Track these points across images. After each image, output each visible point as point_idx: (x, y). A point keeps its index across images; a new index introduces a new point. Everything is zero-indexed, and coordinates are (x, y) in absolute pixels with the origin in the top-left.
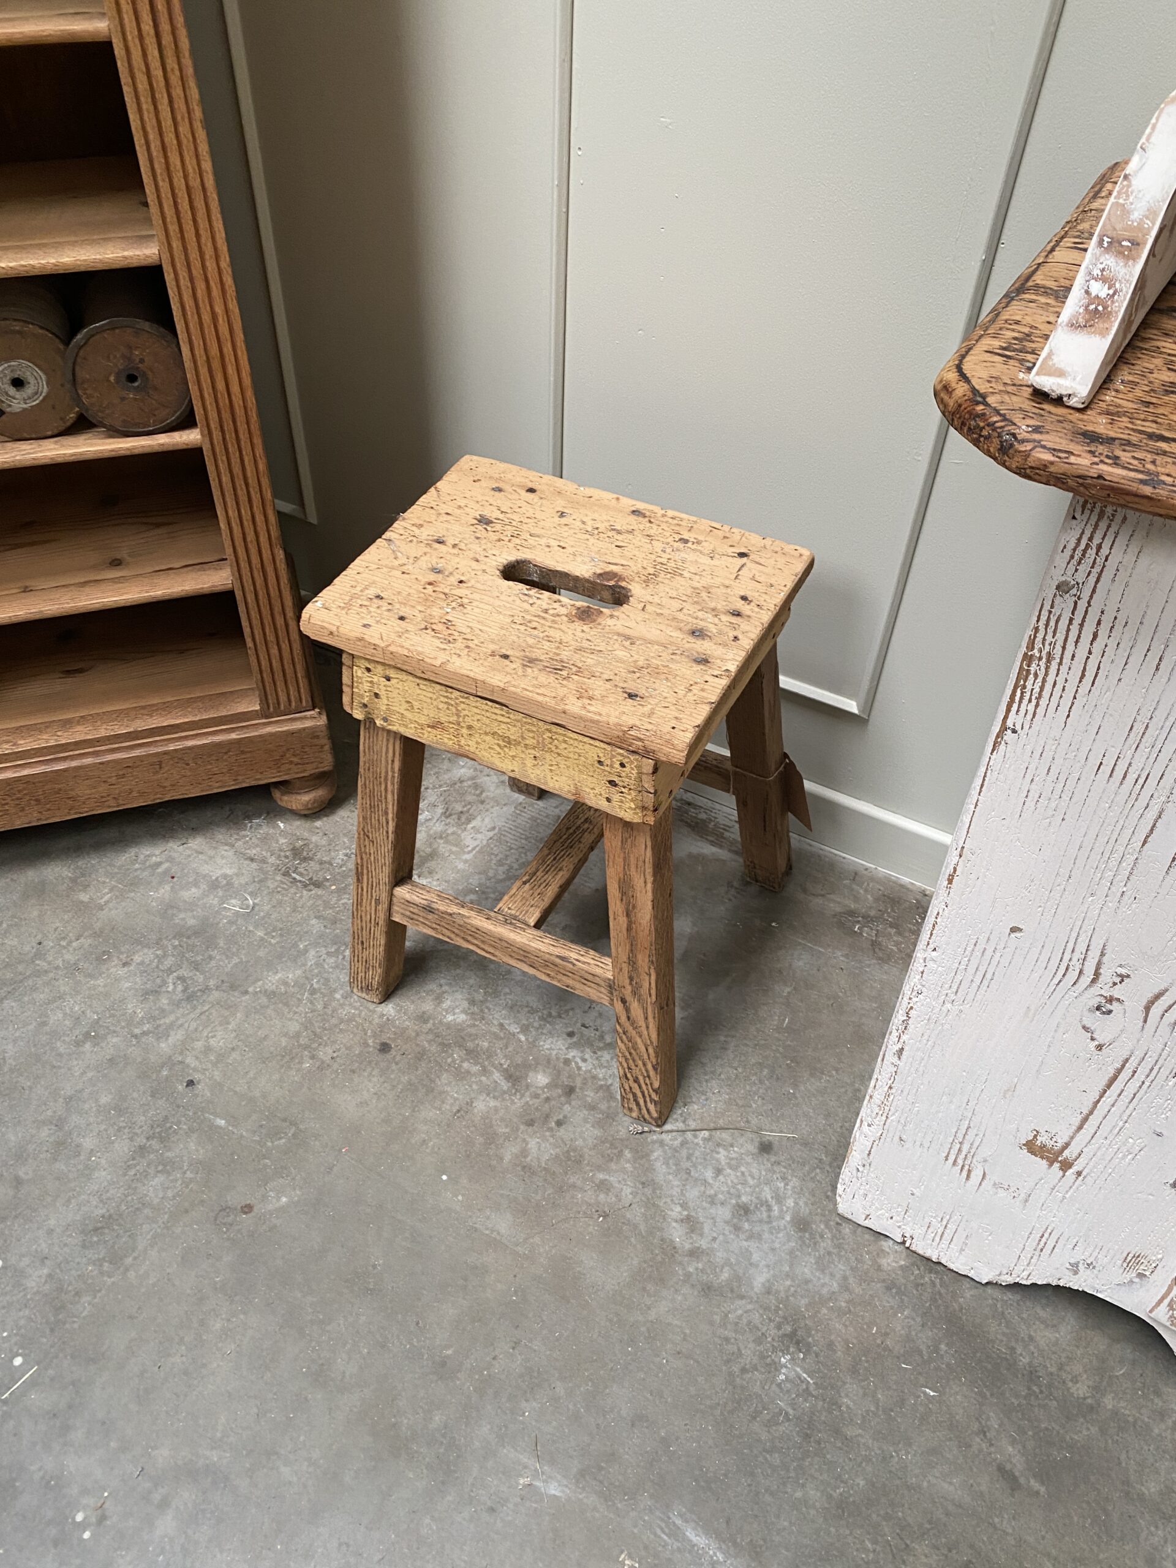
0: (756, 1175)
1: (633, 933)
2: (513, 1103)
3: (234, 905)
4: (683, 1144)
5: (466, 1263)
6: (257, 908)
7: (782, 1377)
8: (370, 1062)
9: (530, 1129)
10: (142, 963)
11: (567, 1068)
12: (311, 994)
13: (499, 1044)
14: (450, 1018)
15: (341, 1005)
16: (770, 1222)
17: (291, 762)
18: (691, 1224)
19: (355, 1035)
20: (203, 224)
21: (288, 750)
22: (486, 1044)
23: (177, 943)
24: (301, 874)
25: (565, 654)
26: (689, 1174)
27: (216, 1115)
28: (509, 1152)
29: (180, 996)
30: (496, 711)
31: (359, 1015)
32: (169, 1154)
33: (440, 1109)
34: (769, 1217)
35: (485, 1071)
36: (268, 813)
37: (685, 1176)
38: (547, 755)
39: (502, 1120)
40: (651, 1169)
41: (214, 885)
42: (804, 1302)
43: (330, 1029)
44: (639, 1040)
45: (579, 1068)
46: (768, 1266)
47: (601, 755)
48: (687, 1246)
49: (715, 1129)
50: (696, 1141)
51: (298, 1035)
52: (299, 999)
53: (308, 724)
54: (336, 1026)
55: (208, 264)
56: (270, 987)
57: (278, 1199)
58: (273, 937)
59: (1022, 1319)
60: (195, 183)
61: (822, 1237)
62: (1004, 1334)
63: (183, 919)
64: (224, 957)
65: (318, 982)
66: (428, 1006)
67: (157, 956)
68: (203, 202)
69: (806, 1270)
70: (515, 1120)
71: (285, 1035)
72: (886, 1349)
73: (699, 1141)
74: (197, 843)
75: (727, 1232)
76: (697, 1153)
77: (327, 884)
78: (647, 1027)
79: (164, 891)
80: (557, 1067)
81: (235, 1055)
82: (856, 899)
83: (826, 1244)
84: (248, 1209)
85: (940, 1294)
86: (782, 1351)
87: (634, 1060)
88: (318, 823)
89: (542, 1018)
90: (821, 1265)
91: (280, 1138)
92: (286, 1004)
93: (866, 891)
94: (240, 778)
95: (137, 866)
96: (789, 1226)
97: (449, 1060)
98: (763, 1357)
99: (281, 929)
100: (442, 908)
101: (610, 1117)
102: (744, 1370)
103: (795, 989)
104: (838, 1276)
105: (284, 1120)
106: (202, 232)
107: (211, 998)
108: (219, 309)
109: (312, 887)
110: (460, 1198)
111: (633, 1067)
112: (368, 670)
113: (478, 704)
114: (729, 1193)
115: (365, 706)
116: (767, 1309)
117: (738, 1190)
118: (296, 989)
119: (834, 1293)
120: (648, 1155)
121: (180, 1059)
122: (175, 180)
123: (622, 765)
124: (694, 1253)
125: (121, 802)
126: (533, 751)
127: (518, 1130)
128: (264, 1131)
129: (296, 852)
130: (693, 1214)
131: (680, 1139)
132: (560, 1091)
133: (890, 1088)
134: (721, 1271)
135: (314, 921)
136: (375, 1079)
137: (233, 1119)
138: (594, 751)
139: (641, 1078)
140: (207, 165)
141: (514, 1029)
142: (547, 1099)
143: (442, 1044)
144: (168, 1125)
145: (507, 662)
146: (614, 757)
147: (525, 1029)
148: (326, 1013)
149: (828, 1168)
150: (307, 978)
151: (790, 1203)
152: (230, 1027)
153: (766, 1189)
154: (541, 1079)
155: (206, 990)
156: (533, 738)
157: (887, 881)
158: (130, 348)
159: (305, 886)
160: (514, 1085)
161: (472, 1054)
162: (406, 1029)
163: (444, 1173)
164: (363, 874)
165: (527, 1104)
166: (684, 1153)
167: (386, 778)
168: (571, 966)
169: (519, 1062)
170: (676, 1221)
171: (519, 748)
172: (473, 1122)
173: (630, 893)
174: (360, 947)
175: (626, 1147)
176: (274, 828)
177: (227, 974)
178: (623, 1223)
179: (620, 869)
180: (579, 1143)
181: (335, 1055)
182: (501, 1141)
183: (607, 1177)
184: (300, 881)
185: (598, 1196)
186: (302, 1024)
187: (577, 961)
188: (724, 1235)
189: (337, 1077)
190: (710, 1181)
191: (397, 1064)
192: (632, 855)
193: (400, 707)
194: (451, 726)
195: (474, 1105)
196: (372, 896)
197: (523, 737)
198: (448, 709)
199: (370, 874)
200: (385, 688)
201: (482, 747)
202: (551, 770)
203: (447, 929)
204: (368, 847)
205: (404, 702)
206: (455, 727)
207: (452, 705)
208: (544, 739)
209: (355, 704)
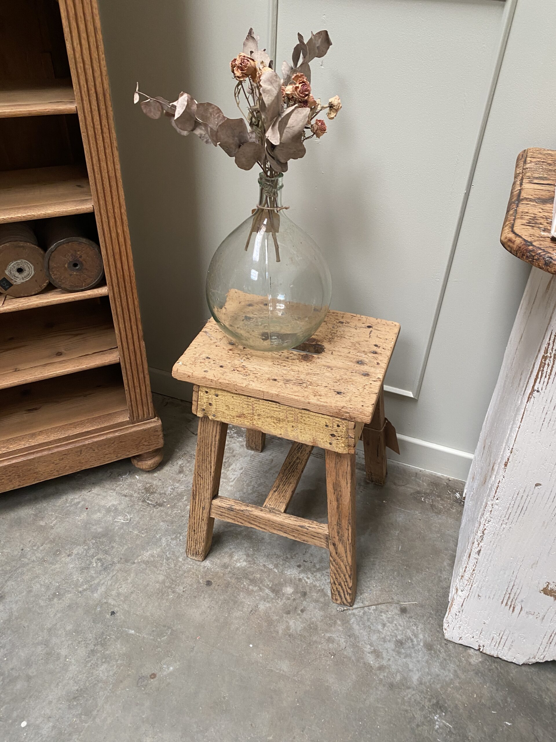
0: (402, 624)
1: (340, 509)
2: (277, 603)
3: (120, 519)
4: (364, 613)
5: (270, 689)
6: (132, 520)
7: (437, 727)
8: (203, 591)
9: (289, 616)
10: (78, 554)
11: (301, 583)
12: (167, 560)
13: (265, 575)
14: (238, 565)
15: (183, 564)
16: (413, 648)
17: (144, 445)
18: (377, 654)
19: (193, 578)
20: (115, 193)
21: (143, 439)
22: (258, 576)
23: (94, 542)
24: (151, 501)
25: (302, 377)
26: (370, 628)
27: (129, 628)
28: (281, 628)
29: (100, 568)
30: (273, 406)
31: (193, 568)
32: (107, 652)
33: (242, 611)
34: (413, 645)
35: (261, 589)
36: (130, 472)
37: (369, 630)
38: (300, 425)
39: (274, 612)
40: (351, 628)
41: (108, 510)
42: (438, 686)
43: (180, 577)
44: (342, 564)
45: (307, 583)
46: (418, 670)
47: (327, 422)
48: (377, 665)
49: (378, 604)
50: (370, 611)
51: (164, 582)
52: (161, 564)
53: (152, 425)
54: (182, 575)
55: (116, 211)
56: (145, 559)
57: (168, 668)
58: (143, 533)
59: (542, 680)
60: (112, 174)
61: (440, 652)
62: (535, 689)
63: (95, 529)
64: (120, 546)
65: (169, 554)
66: (226, 560)
67: (85, 549)
68: (115, 183)
69: (436, 670)
70: (281, 612)
71: (157, 582)
72: (483, 704)
73: (371, 611)
74: (96, 490)
75: (394, 655)
76: (372, 617)
77: (165, 504)
78: (346, 557)
79: (84, 516)
80: (296, 583)
81: (134, 595)
82: (419, 485)
83: (443, 655)
84: (153, 676)
85: (501, 673)
86: (434, 713)
87: (339, 574)
88: (155, 475)
89: (283, 560)
90: (443, 666)
91: (164, 636)
92: (156, 567)
93: (423, 481)
94: (119, 455)
95: (67, 505)
96: (423, 648)
97: (242, 586)
98: (425, 718)
99: (146, 529)
100: (238, 508)
101: (327, 604)
102: (418, 726)
103: (400, 532)
104: (452, 671)
105: (164, 626)
106: (114, 196)
107: (117, 568)
108: (120, 231)
109: (158, 506)
110: (261, 655)
111: (338, 578)
112: (207, 392)
113: (264, 403)
114: (391, 635)
115: (204, 410)
116: (422, 692)
117: (395, 633)
118: (159, 559)
119: (452, 679)
120: (348, 621)
121: (105, 601)
122: (103, 174)
123: (338, 426)
124: (381, 668)
125: (60, 473)
126: (292, 424)
127: (283, 616)
128: (155, 633)
129: (147, 490)
130: (376, 648)
131: (362, 611)
132: (299, 595)
133: (474, 570)
134: (396, 676)
135: (162, 524)
136: (207, 600)
137: (138, 629)
138: (323, 420)
139: (342, 583)
140: (118, 167)
141: (271, 566)
142: (294, 600)
143: (237, 578)
144: (104, 637)
145: (276, 382)
146: (334, 422)
147: (276, 566)
148: (176, 569)
149: (435, 617)
150: (164, 552)
151: (421, 636)
152: (129, 581)
153: (408, 631)
154: (289, 590)
155: (112, 564)
156: (292, 417)
157: (431, 476)
158: (75, 251)
159: (154, 506)
160: (276, 595)
161: (253, 581)
162: (217, 573)
163: (250, 643)
164: (196, 495)
165: (285, 603)
166: (366, 618)
167: (211, 445)
168: (306, 530)
169: (277, 583)
170: (369, 653)
171: (284, 423)
172: (260, 615)
173: (339, 489)
174: (193, 533)
175: (337, 619)
176: (134, 479)
177: (123, 554)
178: (344, 657)
179: (334, 478)
180: (314, 619)
181: (184, 590)
182: (275, 623)
183: (331, 635)
184: (151, 504)
185: (328, 645)
186: (165, 576)
187: (309, 527)
188: (393, 657)
189: (187, 601)
190: (381, 630)
191: (216, 591)
192: (340, 471)
193: (222, 409)
194: (249, 415)
195: (259, 607)
196: (201, 506)
197: (287, 417)
198: (248, 407)
199: (200, 495)
200: (215, 400)
201: (265, 424)
202: (301, 432)
203: (240, 518)
204: (199, 481)
205: (225, 406)
206: (251, 415)
207: (250, 405)
208: (298, 417)
209: (198, 409)
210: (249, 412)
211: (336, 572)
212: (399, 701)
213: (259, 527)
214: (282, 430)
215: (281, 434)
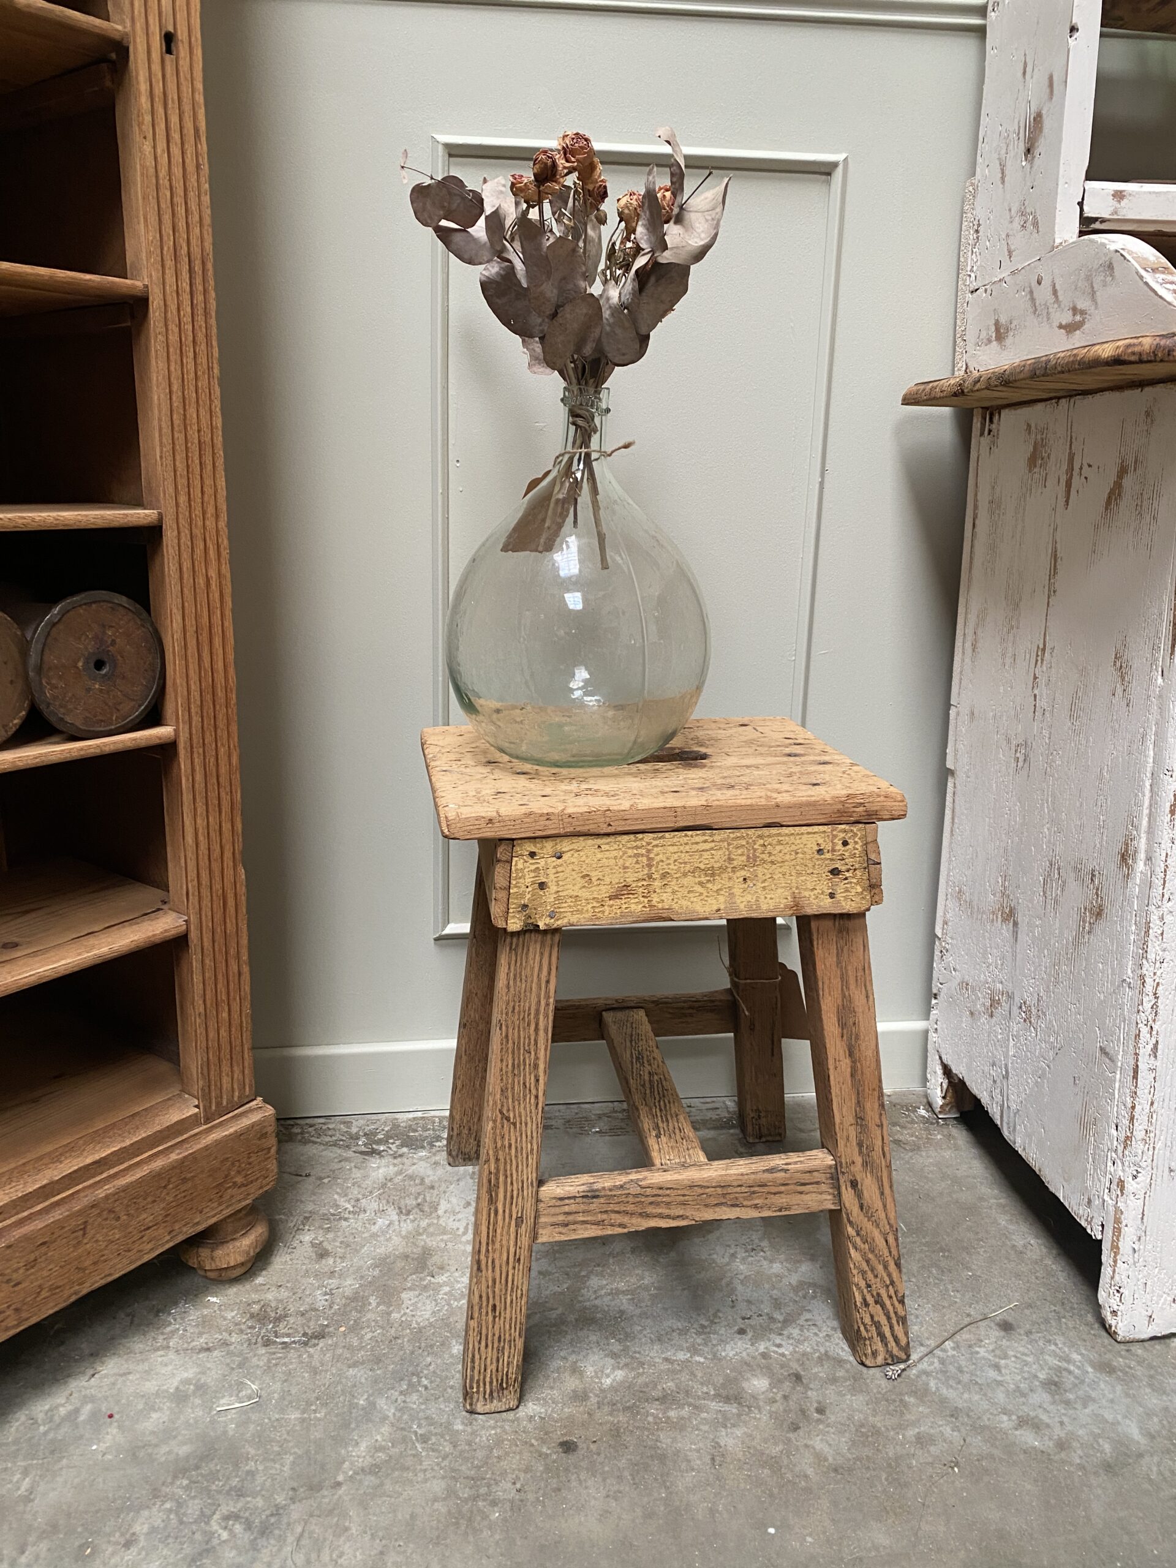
0: (1026, 1351)
1: (858, 1077)
2: (755, 1418)
3: (229, 1404)
4: (942, 1362)
6: (263, 1393)
8: (567, 1470)
9: (801, 1432)
10: (153, 1530)
11: (772, 1361)
12: (425, 1442)
13: (684, 1377)
14: (607, 1381)
15: (474, 1433)
16: (1082, 1382)
17: (234, 1185)
18: (1029, 1423)
19: (520, 1453)
21: (233, 1164)
22: (670, 1384)
23: (185, 1482)
24: (288, 1335)
25: (719, 781)
26: (977, 1383)
28: (805, 1465)
29: (247, 1537)
30: (697, 839)
31: (505, 1431)
33: (693, 1470)
35: (697, 1408)
37: (977, 1388)
38: (760, 870)
39: (765, 1440)
40: (943, 1401)
41: (180, 1397)
43: (485, 1464)
44: (876, 1234)
46: (1126, 1417)
47: (821, 841)
48: (1051, 1444)
49: (953, 1335)
50: (949, 1354)
51: (451, 1493)
52: (415, 1455)
53: (255, 1117)
54: (488, 1457)
56: (360, 1463)
58: (315, 1411)
61: (1130, 1367)
63: (169, 1452)
64: (269, 1464)
65: (419, 1426)
66: (571, 1383)
67: (170, 1511)
69: (1154, 1401)
70: (777, 1433)
71: (435, 1500)
73: (952, 1352)
74: (110, 1368)
75: (1063, 1411)
76: (963, 1363)
77: (331, 1329)
78: (885, 1206)
79: (112, 1435)
80: (764, 1364)
83: (1139, 1371)
87: (873, 1270)
88: (259, 1280)
89: (698, 1333)
92: (404, 1469)
94: (177, 1226)
95: (42, 1429)
96: (1099, 1376)
97: (650, 1419)
99: (317, 1399)
100: (607, 1185)
101: (857, 1378)
107: (295, 1516)
109: (314, 1341)
110: (809, 1539)
111: (873, 1281)
112: (532, 855)
113: (675, 840)
114: (1025, 1379)
115: (525, 906)
117: (1028, 1372)
118: (400, 1448)
120: (926, 1390)
123: (845, 843)
124: (1061, 1445)
126: (743, 873)
127: (790, 1440)
129: (261, 1318)
130: (1020, 1414)
131: (936, 1361)
132: (788, 1383)
134: (1100, 1445)
135: (351, 1372)
136: (590, 1483)
138: (810, 839)
139: (883, 1292)
141: (682, 1356)
142: (785, 1397)
143: (626, 1409)
146: (835, 836)
147: (694, 1350)
148: (462, 1452)
150: (403, 1429)
151: (1076, 1357)
152: (354, 1532)
153: (1047, 1357)
154: (759, 1384)
155: (278, 1511)
156: (742, 855)
159: (306, 1344)
160: (739, 1404)
161: (665, 1399)
162: (571, 1417)
163: (766, 1527)
164: (497, 1186)
165: (770, 1412)
166: (952, 1369)
169: (721, 1381)
170: (1016, 1429)
171: (726, 875)
172: (739, 1460)
173: (851, 1021)
174: (490, 1317)
175: (901, 1394)
176: (206, 1307)
177: (291, 1478)
178: (978, 1460)
179: (837, 994)
180: (858, 1417)
181: (518, 1486)
182: (786, 1460)
183: (917, 1430)
184: (294, 1342)
185: (928, 1451)
186: (443, 1478)
187: (786, 1165)
188: (1064, 1415)
189: (544, 1506)
190: (999, 1378)
191: (599, 1454)
192: (849, 968)
193: (574, 888)
194: (640, 884)
195: (722, 1444)
196: (511, 1216)
197: (730, 860)
198: (637, 862)
199: (509, 1180)
200: (554, 871)
201: (679, 895)
202: (764, 888)
203: (618, 1212)
204: (507, 1137)
205: (579, 879)
206: (645, 883)
207: (642, 855)
208: (755, 850)
209: (511, 911)
210: (640, 876)
211: (866, 1268)
212: (1146, 1486)
213: (668, 1217)
214: (721, 899)
215: (719, 910)
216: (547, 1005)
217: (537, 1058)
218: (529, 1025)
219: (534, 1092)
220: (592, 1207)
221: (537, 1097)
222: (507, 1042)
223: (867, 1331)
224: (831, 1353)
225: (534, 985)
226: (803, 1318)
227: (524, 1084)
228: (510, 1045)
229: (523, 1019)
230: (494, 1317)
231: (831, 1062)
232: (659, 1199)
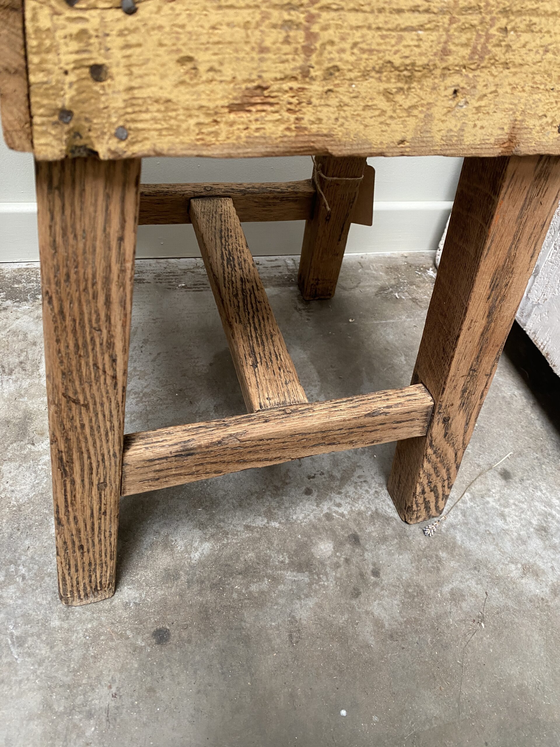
0: (521, 498)
2: (324, 586)
4: (464, 514)
8: (160, 664)
9: (362, 599)
11: (334, 522)
12: (20, 646)
13: (263, 545)
14: (196, 556)
18: (531, 571)
19: (116, 649)
22: (252, 555)
26: (490, 533)
28: (367, 634)
31: (101, 625)
33: (274, 650)
35: (275, 580)
37: (490, 537)
38: (483, 76)
39: (333, 610)
40: (468, 554)
43: (82, 666)
45: (343, 515)
48: (547, 590)
49: (469, 486)
50: (468, 505)
51: (47, 706)
52: (10, 664)
54: (84, 657)
66: (163, 560)
70: (343, 600)
73: (470, 504)
75: (553, 556)
76: (479, 514)
82: (376, 278)
87: (437, 472)
97: (235, 596)
101: (402, 535)
110: (375, 718)
114: (523, 526)
117: (525, 519)
120: (455, 543)
124: (556, 591)
127: (353, 608)
130: (523, 562)
131: (459, 512)
132: (348, 546)
136: (182, 677)
139: (439, 485)
141: (260, 522)
142: (347, 560)
143: (214, 586)
147: (270, 515)
148: (58, 653)
149: (546, 461)
153: (536, 503)
154: (325, 548)
156: (465, 45)
160: (310, 572)
162: (164, 600)
163: (339, 709)
164: (71, 461)
165: (336, 579)
166: (472, 521)
167: (107, 280)
168: (383, 417)
169: (294, 548)
170: (522, 577)
172: (312, 635)
174: (78, 554)
175: (436, 550)
178: (498, 613)
180: (405, 576)
181: (114, 690)
182: (351, 630)
183: (451, 586)
185: (461, 608)
187: (388, 407)
188: (553, 560)
189: (139, 712)
190: (506, 527)
191: (189, 641)
192: (529, 224)
193: (163, 82)
194: (286, 86)
195: (297, 618)
196: (91, 483)
197: (445, 52)
198: (286, 41)
199: (85, 456)
200: (120, 41)
201: (348, 111)
202: (478, 109)
203: (215, 463)
204: (77, 418)
205: (172, 65)
206: (295, 85)
207: (298, 26)
208: (488, 36)
209: (37, 120)
210: (288, 68)
211: (433, 473)
213: (266, 460)
214: (412, 122)
215: (402, 142)
216: (123, 271)
217: (111, 336)
218: (95, 297)
219: (110, 372)
220: (186, 463)
221: (114, 377)
222: (64, 318)
223: (417, 506)
224: (380, 511)
225: (98, 244)
226: (356, 474)
227: (95, 365)
228: (68, 321)
229: (85, 289)
230: (83, 553)
231: (466, 323)
232: (258, 448)
